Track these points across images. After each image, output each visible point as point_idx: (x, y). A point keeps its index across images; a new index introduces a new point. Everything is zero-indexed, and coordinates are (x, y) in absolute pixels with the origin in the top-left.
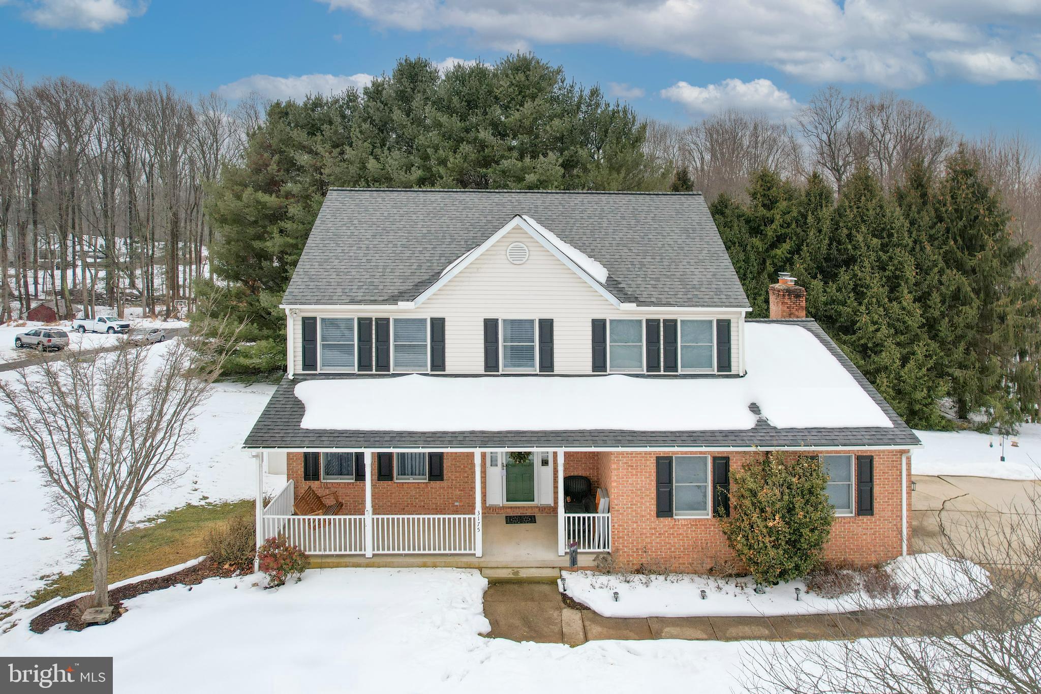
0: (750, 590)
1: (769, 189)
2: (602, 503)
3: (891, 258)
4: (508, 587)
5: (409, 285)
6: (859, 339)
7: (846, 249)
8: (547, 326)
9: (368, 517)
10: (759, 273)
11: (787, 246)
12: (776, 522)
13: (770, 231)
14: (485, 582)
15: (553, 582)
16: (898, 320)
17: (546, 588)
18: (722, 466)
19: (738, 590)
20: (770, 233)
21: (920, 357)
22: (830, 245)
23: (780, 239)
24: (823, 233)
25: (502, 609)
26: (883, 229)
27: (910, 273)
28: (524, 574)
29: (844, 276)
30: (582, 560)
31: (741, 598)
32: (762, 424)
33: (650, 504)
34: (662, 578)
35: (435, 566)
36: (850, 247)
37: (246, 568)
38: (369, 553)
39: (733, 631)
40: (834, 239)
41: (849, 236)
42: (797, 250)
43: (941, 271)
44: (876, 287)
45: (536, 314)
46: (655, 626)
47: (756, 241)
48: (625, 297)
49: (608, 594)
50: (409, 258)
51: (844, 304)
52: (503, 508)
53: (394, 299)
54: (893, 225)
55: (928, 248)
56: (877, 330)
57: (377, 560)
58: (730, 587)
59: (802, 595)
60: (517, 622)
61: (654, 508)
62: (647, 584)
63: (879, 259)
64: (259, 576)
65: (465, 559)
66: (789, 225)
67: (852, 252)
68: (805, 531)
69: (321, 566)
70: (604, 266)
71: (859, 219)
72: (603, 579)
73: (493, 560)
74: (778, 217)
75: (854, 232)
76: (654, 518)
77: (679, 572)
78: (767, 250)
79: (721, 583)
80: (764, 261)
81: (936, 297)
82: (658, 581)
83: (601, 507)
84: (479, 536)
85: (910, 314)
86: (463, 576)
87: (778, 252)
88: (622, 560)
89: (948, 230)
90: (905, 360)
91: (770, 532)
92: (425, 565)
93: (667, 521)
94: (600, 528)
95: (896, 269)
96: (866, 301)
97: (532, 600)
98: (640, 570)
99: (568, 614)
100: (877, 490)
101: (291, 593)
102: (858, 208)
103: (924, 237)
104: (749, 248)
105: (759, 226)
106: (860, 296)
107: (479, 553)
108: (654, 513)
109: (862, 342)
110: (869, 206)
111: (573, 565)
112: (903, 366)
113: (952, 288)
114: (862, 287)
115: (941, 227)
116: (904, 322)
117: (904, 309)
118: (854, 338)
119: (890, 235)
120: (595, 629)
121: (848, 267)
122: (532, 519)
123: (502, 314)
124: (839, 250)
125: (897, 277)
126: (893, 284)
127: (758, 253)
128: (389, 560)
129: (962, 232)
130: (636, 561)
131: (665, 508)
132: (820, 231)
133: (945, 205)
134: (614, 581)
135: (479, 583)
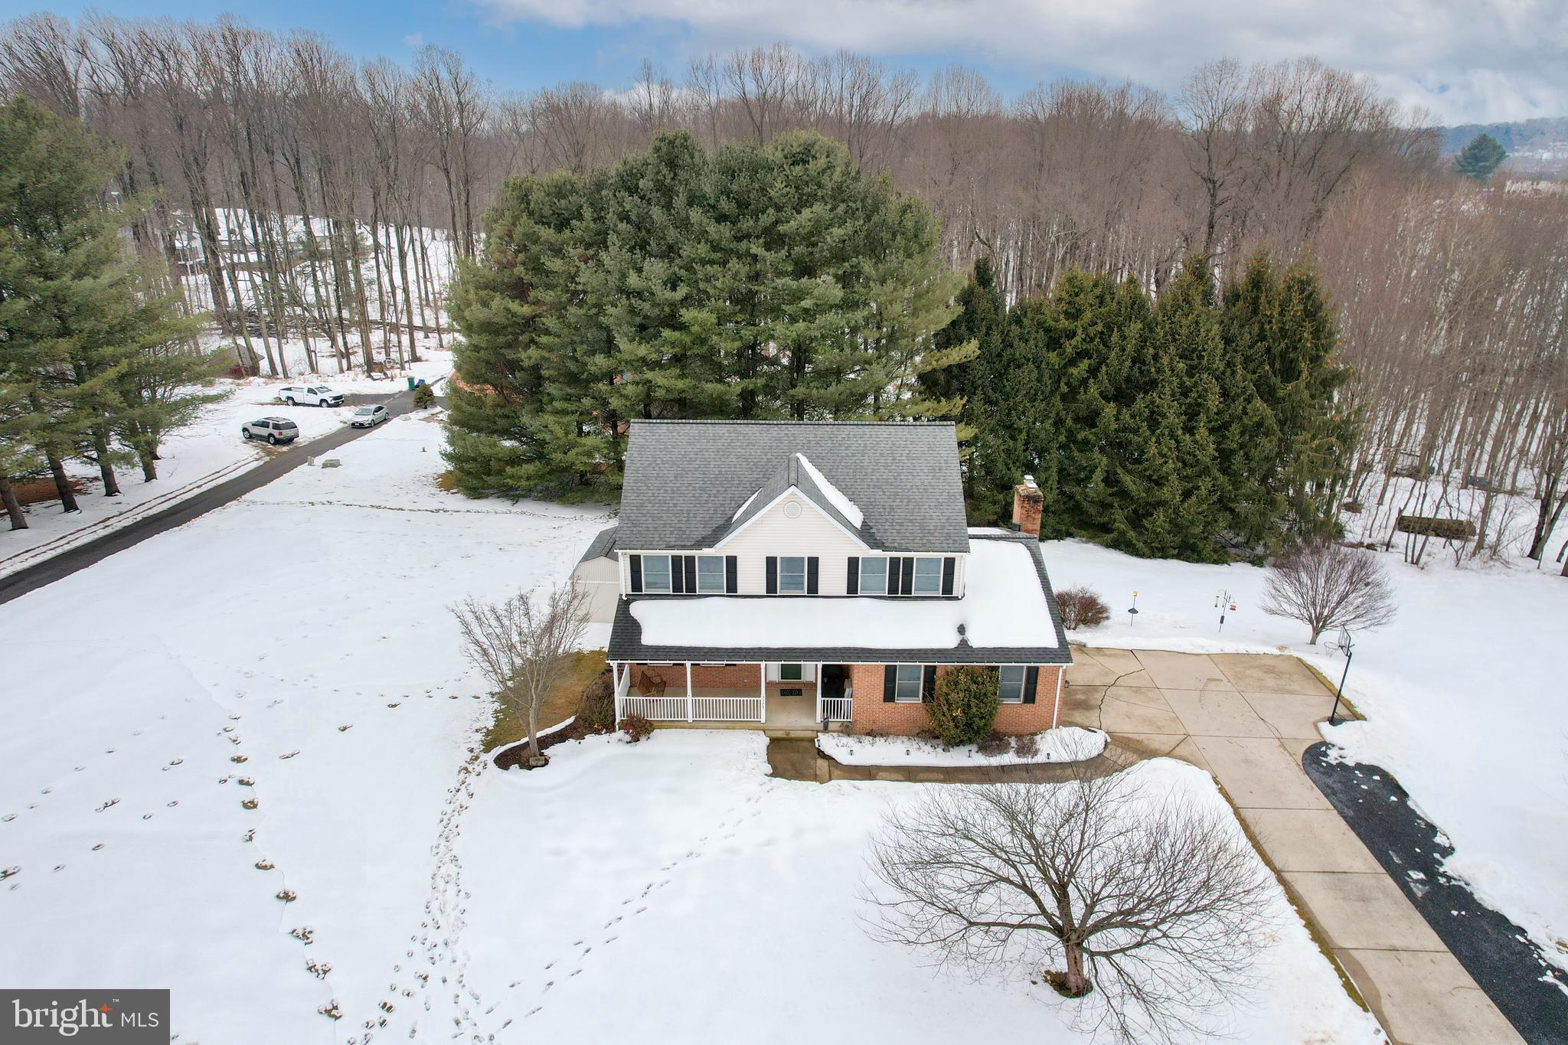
0: (939, 750)
1: (1077, 295)
2: (848, 691)
3: (1196, 384)
4: (782, 743)
5: (708, 531)
6: (1146, 470)
7: (1149, 371)
8: (814, 563)
9: (689, 698)
10: (1052, 392)
11: (1085, 364)
12: (958, 713)
13: (1069, 347)
14: (768, 740)
15: (812, 740)
16: (1189, 453)
17: (807, 744)
18: (931, 672)
19: (932, 749)
20: (1069, 350)
21: (1203, 492)
22: (1131, 368)
23: (1081, 355)
24: (1127, 353)
25: (778, 757)
26: (1195, 350)
27: (1213, 402)
28: (793, 735)
29: (1140, 403)
30: (831, 726)
31: (933, 755)
32: (964, 643)
33: (880, 693)
34: (882, 740)
35: (734, 728)
36: (1153, 370)
37: (610, 728)
38: (690, 720)
39: (921, 776)
40: (1138, 360)
41: (1156, 357)
42: (1093, 372)
43: (1248, 400)
44: (1173, 418)
45: (806, 554)
46: (873, 772)
47: (1053, 357)
48: (874, 544)
49: (846, 750)
50: (707, 502)
51: (1136, 431)
52: (779, 683)
53: (699, 545)
54: (1206, 347)
55: (1240, 371)
56: (1165, 462)
57: (696, 724)
58: (928, 748)
59: (973, 754)
60: (789, 767)
61: (882, 696)
62: (873, 745)
63: (1182, 385)
64: (620, 734)
65: (754, 725)
66: (1092, 340)
67: (1154, 375)
68: (977, 719)
69: (660, 728)
70: (861, 510)
71: (1169, 337)
72: (845, 740)
73: (771, 725)
74: (1080, 331)
75: (1161, 353)
76: (882, 702)
77: (897, 735)
78: (1065, 366)
79: (922, 744)
80: (1059, 381)
81: (1235, 428)
82: (880, 741)
83: (846, 693)
84: (763, 711)
85: (1202, 448)
86: (753, 736)
87: (1074, 371)
88: (859, 726)
89: (1268, 350)
90: (1186, 495)
91: (954, 719)
92: (727, 728)
93: (890, 704)
94: (845, 707)
95: (1199, 397)
96: (1158, 431)
97: (798, 752)
98: (872, 734)
99: (822, 764)
100: (1039, 688)
101: (644, 746)
102: (1173, 323)
103: (1239, 359)
104: (1044, 365)
105: (1060, 338)
106: (1152, 428)
107: (763, 720)
108: (882, 699)
109: (1147, 473)
110: (1184, 321)
111: (826, 729)
112: (1183, 501)
113: (1256, 419)
114: (1159, 414)
115: (1261, 346)
116: (1195, 456)
117: (1196, 442)
118: (1140, 467)
119: (1200, 357)
120: (836, 772)
121: (1146, 392)
122: (799, 692)
123: (779, 554)
124: (1141, 372)
125: (1199, 405)
126: (1192, 414)
127: (1054, 370)
128: (704, 724)
129: (1283, 355)
130: (869, 727)
131: (889, 696)
132: (1124, 350)
133: (1270, 322)
134: (850, 741)
135: (762, 741)
